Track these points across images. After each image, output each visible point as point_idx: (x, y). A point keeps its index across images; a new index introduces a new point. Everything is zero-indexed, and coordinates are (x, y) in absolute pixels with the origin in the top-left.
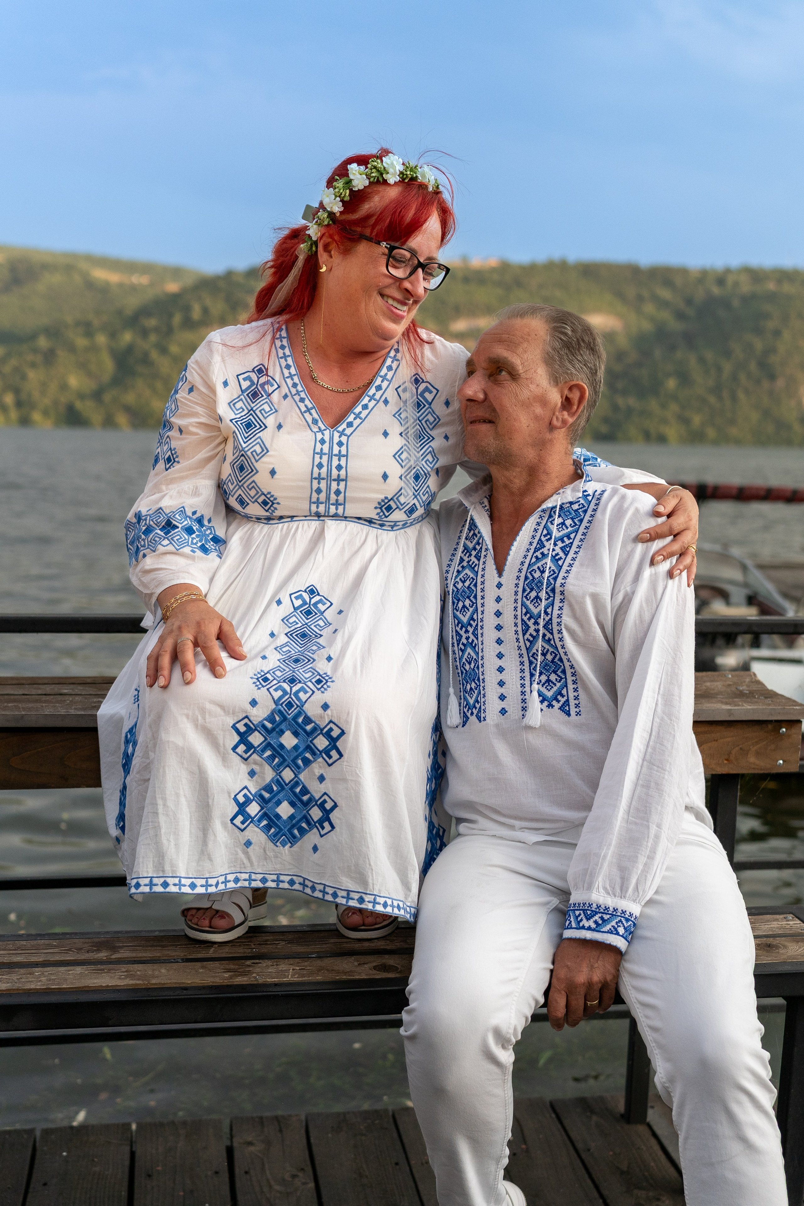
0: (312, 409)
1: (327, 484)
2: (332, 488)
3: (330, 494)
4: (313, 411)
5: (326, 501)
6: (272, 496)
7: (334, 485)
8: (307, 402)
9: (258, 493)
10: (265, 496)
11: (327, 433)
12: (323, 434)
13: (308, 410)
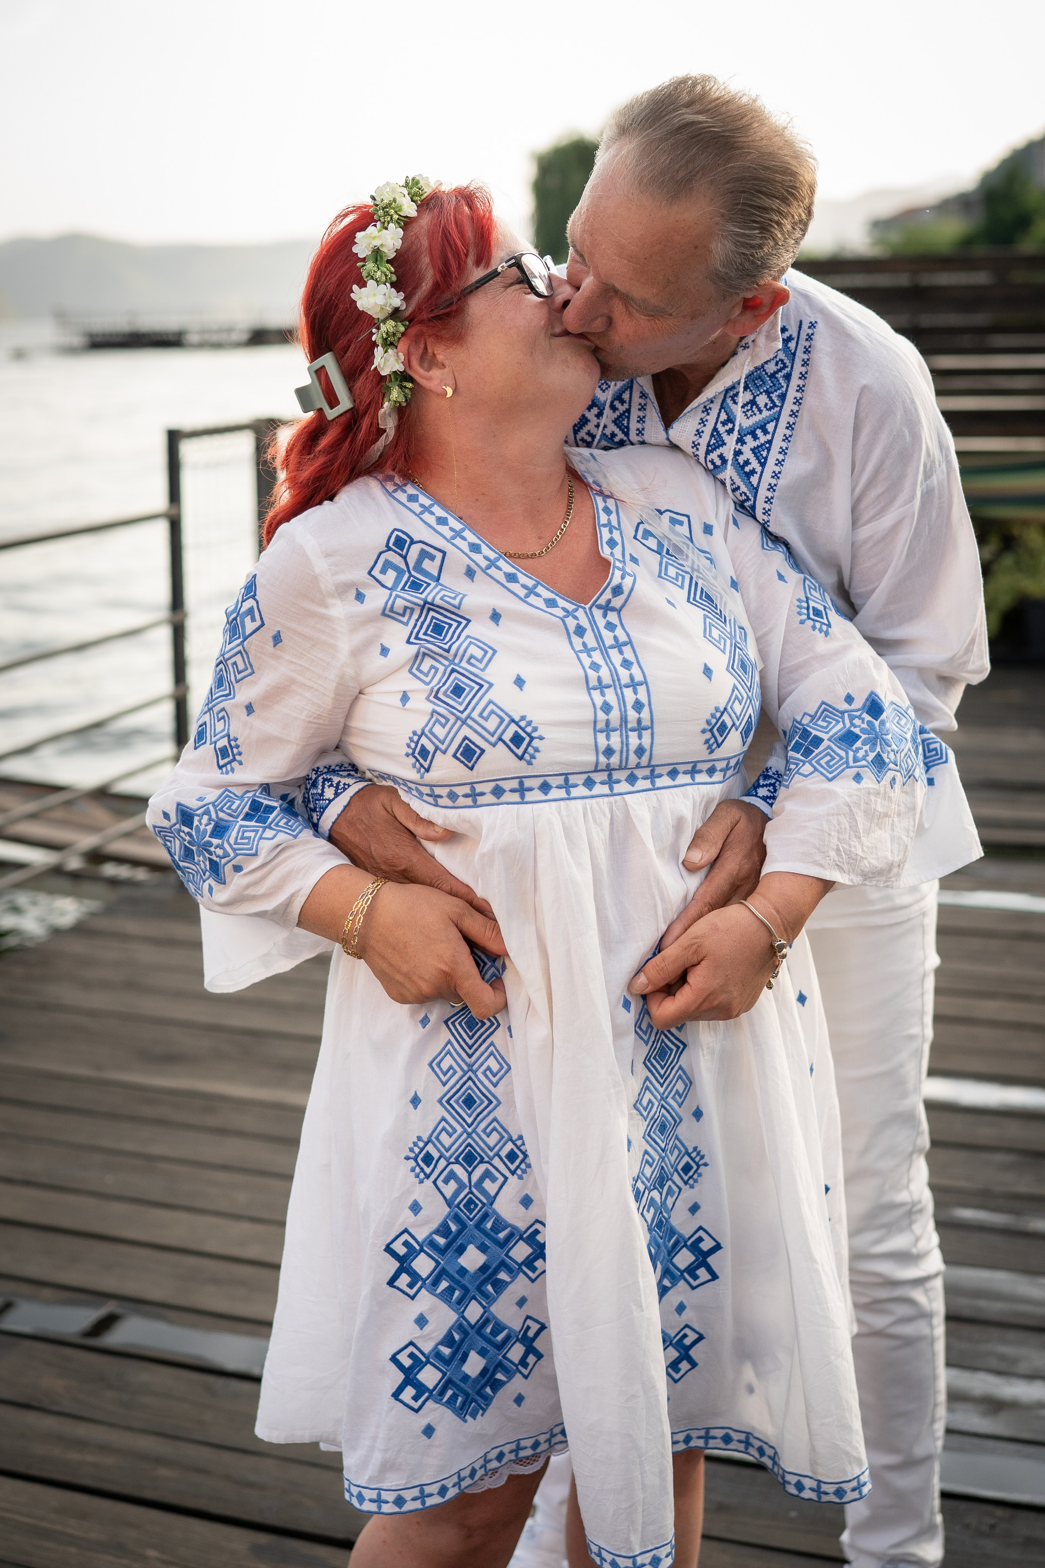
0: (535, 586)
1: (617, 694)
2: (626, 699)
3: (625, 711)
4: (540, 590)
5: (621, 725)
6: (529, 723)
7: (628, 693)
8: (523, 579)
9: (502, 720)
10: (517, 724)
11: (580, 613)
12: (576, 618)
13: (531, 591)
